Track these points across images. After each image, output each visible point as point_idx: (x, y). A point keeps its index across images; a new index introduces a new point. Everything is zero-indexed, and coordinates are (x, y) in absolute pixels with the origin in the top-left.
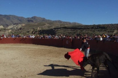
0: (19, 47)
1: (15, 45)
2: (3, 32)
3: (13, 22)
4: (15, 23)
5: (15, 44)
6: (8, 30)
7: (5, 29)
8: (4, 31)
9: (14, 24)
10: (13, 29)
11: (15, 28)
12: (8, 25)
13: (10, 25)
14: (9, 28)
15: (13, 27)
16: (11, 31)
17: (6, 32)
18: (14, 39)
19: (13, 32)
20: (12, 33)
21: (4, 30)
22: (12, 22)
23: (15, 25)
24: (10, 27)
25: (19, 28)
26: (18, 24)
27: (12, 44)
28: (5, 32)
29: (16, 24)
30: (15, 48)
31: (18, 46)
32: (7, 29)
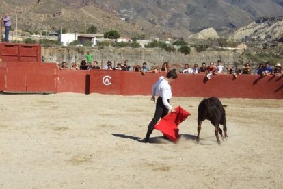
0: (271, 114)
1: (258, 105)
2: (216, 53)
3: (254, 14)
4: (260, 15)
5: (257, 101)
6: (234, 45)
7: (222, 43)
8: (218, 50)
9: (258, 22)
10: (253, 40)
11: (263, 36)
12: (234, 26)
13: (244, 23)
14: (240, 38)
15: (252, 31)
16: (245, 47)
17: (226, 54)
18: (255, 82)
19: (254, 54)
20: (249, 55)
21: (220, 44)
22: (249, 11)
23: (263, 25)
24: (240, 34)
25: (277, 35)
26: (273, 19)
27: (247, 100)
28: (223, 52)
29: (265, 20)
30: (254, 117)
31: (267, 109)
32: (229, 39)
